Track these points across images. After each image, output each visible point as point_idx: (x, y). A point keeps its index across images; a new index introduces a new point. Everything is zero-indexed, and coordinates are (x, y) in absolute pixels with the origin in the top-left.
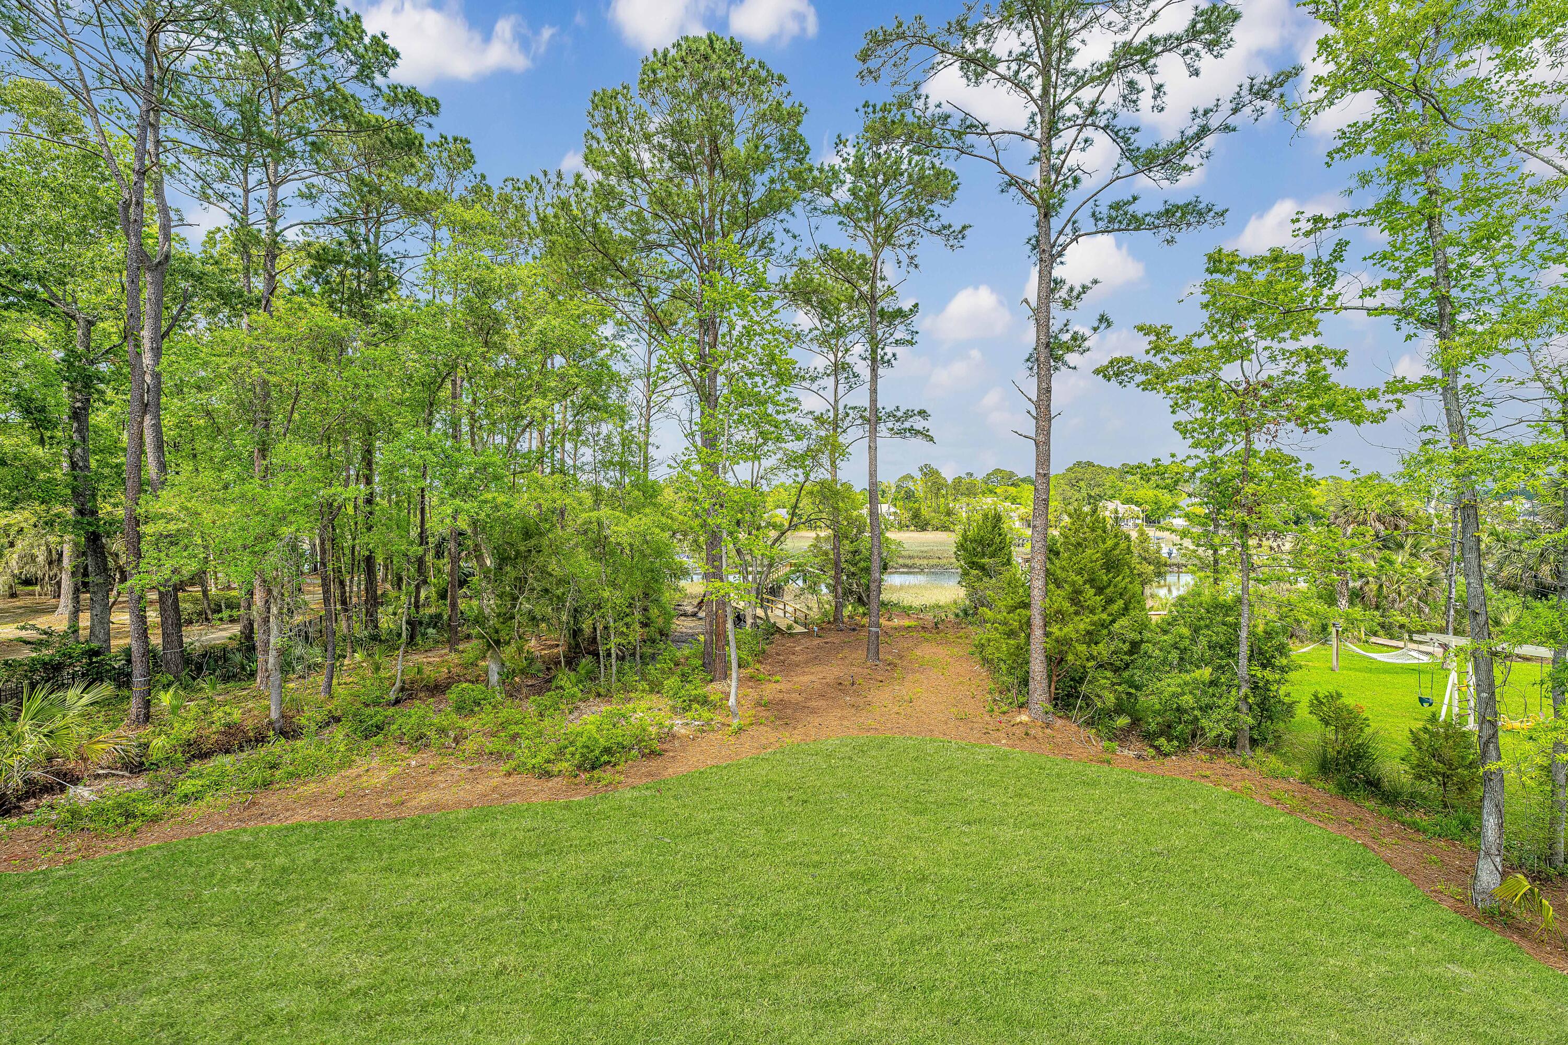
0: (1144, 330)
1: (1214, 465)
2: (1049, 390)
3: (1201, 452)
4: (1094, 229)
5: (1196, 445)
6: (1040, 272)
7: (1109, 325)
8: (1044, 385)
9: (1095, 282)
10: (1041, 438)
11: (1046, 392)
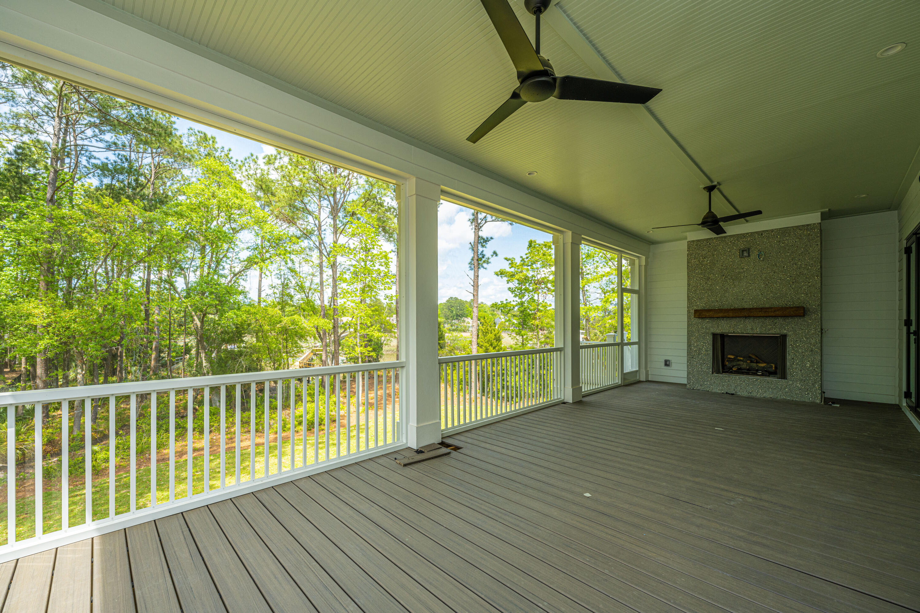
0: (507, 259)
1: (522, 304)
2: (478, 276)
3: (517, 299)
4: (491, 220)
5: (515, 296)
6: (475, 232)
7: (497, 255)
8: (476, 274)
9: (492, 238)
10: (475, 293)
11: (477, 277)
